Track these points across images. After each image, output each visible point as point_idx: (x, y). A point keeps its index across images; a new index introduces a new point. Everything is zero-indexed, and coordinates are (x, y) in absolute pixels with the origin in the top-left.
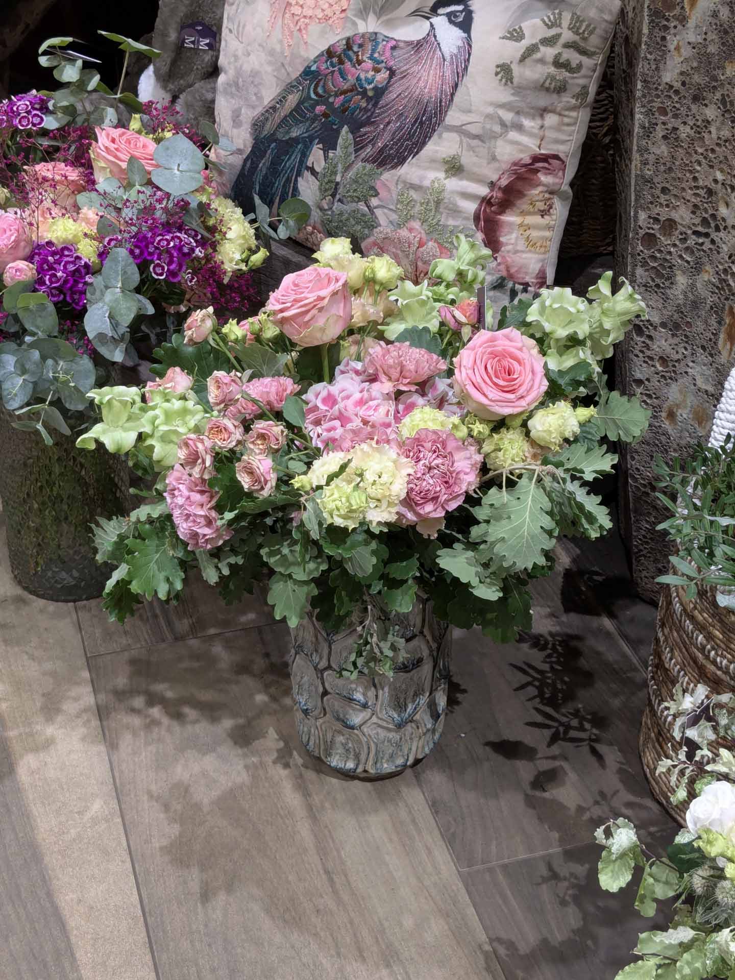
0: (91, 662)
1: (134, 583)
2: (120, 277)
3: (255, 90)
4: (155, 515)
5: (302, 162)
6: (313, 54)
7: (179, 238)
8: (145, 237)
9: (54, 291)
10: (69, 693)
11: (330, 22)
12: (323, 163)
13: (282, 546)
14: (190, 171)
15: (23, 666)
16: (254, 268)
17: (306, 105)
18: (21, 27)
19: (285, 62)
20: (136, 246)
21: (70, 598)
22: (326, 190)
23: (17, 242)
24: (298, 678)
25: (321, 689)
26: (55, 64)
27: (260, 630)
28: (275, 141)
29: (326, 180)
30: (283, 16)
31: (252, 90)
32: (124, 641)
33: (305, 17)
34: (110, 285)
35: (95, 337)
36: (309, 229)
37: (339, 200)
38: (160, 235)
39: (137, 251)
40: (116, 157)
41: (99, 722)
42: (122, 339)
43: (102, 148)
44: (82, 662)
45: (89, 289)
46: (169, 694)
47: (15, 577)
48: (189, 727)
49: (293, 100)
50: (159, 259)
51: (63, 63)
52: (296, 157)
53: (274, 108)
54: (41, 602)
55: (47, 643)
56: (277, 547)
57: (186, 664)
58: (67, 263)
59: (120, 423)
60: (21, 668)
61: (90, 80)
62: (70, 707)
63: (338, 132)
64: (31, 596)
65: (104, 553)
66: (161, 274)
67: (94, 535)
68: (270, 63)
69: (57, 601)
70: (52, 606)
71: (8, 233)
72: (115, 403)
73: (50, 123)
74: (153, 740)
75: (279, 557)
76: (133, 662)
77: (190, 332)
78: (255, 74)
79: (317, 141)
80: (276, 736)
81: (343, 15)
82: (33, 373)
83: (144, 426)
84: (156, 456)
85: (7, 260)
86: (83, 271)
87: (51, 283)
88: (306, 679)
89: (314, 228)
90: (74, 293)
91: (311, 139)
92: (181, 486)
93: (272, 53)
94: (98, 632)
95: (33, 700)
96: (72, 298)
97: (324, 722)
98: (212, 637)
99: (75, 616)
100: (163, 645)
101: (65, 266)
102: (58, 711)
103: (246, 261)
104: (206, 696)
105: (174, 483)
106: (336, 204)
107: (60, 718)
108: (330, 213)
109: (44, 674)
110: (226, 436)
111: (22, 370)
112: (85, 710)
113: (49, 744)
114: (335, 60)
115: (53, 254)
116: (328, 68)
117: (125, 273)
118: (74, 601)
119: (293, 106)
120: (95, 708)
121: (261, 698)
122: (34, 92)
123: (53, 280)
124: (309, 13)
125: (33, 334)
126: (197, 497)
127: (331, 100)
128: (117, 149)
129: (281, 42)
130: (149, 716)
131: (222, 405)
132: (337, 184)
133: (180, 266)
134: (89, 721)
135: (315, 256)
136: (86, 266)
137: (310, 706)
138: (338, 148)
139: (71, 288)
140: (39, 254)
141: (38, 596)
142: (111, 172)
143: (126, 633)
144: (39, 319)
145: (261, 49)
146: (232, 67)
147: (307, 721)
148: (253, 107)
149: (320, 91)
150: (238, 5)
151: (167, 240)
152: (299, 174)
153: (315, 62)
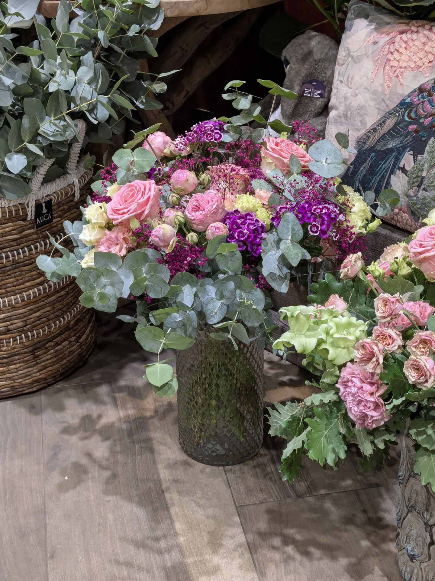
0: (240, 510)
1: (310, 452)
2: (290, 233)
3: (360, 119)
4: (326, 401)
5: (395, 165)
6: (407, 92)
7: (327, 208)
8: (303, 207)
9: (240, 244)
10: (227, 533)
11: (421, 69)
12: (412, 164)
13: (427, 428)
14: (334, 163)
15: (193, 511)
16: (371, 232)
17: (400, 125)
18: (183, 94)
19: (385, 98)
20: (299, 213)
21: (220, 463)
22: (413, 183)
23: (217, 209)
24: (407, 530)
25: (429, 540)
26: (234, 98)
27: (356, 492)
28: (374, 151)
29: (414, 175)
30: (384, 68)
31: (358, 118)
32: (261, 496)
33: (401, 67)
34: (283, 238)
35: (268, 275)
36: (396, 210)
37: (424, 189)
38: (316, 205)
39: (300, 216)
40: (280, 155)
41: (250, 555)
42: (286, 277)
43: (270, 149)
44: (233, 510)
45: (263, 243)
46: (298, 537)
47: (183, 448)
48: (316, 563)
49: (390, 123)
50: (314, 221)
51: (239, 97)
52: (390, 161)
53: (375, 130)
54: (201, 466)
55: (207, 495)
56: (423, 429)
57: (307, 515)
58: (249, 224)
59: (303, 332)
60: (191, 512)
61: (255, 109)
62: (228, 543)
63: (426, 142)
64: (193, 461)
65: (276, 430)
66: (316, 232)
67: (270, 416)
68: (373, 100)
69: (212, 465)
70: (209, 469)
71: (211, 203)
72: (302, 317)
73: (227, 138)
74: (291, 571)
75: (425, 436)
76: (269, 512)
77: (346, 270)
78: (361, 108)
79: (409, 149)
80: (381, 573)
81: (430, 65)
82: (228, 298)
83: (321, 335)
84: (330, 357)
85: (210, 221)
86: (260, 230)
87: (239, 237)
88: (414, 532)
89: (400, 210)
90: (254, 245)
91: (404, 148)
92: (353, 379)
93: (375, 93)
94: (242, 488)
95: (202, 536)
96: (252, 249)
97: (427, 566)
98: (323, 496)
99: (225, 477)
100: (289, 501)
101: (248, 226)
102: (220, 545)
103: (365, 227)
104: (325, 539)
105: (348, 377)
106: (421, 192)
107: (222, 551)
108: (415, 198)
109: (208, 517)
110: (391, 342)
111: (221, 296)
112: (240, 546)
113: (216, 570)
114: (425, 94)
115: (240, 218)
116: (419, 100)
117: (293, 230)
118: (223, 466)
119: (390, 127)
120: (246, 544)
121: (365, 543)
122: (215, 119)
123: (241, 235)
124: (405, 64)
125: (224, 273)
126: (367, 387)
127: (421, 121)
128: (280, 150)
129: (382, 85)
130: (286, 553)
131: (389, 319)
132: (423, 178)
133: (328, 226)
134: (242, 554)
135: (425, 221)
136: (262, 227)
137: (416, 552)
138: (426, 153)
139: (251, 242)
140: (230, 219)
141: (198, 461)
142: (275, 165)
143: (261, 490)
144: (230, 262)
145: (366, 91)
146: (343, 105)
147: (411, 563)
148: (358, 130)
149: (413, 115)
150: (348, 65)
151: (320, 208)
152: (392, 172)
153: (409, 96)
